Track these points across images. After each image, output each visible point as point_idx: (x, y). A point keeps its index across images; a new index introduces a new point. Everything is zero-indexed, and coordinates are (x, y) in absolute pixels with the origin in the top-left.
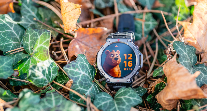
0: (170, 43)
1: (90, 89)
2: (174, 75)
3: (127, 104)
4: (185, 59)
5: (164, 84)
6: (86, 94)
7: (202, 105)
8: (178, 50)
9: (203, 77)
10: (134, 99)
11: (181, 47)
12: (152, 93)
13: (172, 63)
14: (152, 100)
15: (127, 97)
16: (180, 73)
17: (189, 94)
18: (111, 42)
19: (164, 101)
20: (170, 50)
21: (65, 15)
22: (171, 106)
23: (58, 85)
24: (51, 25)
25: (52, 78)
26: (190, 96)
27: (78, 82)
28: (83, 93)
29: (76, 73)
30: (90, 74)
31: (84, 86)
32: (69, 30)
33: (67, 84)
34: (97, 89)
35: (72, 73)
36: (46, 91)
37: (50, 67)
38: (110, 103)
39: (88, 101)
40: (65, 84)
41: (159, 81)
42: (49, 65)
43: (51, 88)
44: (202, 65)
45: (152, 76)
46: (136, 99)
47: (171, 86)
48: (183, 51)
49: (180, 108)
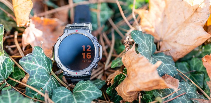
0: (126, 32)
1: (47, 83)
2: (134, 66)
3: (86, 98)
4: (144, 49)
5: (124, 75)
6: (43, 88)
7: (164, 96)
8: (137, 40)
9: (163, 66)
10: (93, 93)
11: (139, 36)
12: (111, 85)
13: (131, 53)
14: (111, 92)
15: (86, 90)
16: (141, 63)
17: (151, 85)
18: (69, 33)
19: (124, 94)
20: (128, 40)
21: (17, 8)
22: (132, 98)
23: (15, 81)
24: (4, 19)
25: (7, 74)
26: (152, 87)
27: (34, 76)
28: (40, 87)
29: (33, 66)
30: (47, 67)
31: (41, 79)
32: (21, 23)
33: (23, 80)
34: (55, 83)
35: (29, 66)
36: (1, 87)
37: (5, 63)
38: (69, 98)
39: (46, 97)
40: (21, 80)
41: (118, 73)
42: (4, 60)
43: (6, 84)
44: (161, 54)
45: (110, 68)
46: (96, 92)
47: (131, 77)
48: (141, 41)
49: (141, 100)
